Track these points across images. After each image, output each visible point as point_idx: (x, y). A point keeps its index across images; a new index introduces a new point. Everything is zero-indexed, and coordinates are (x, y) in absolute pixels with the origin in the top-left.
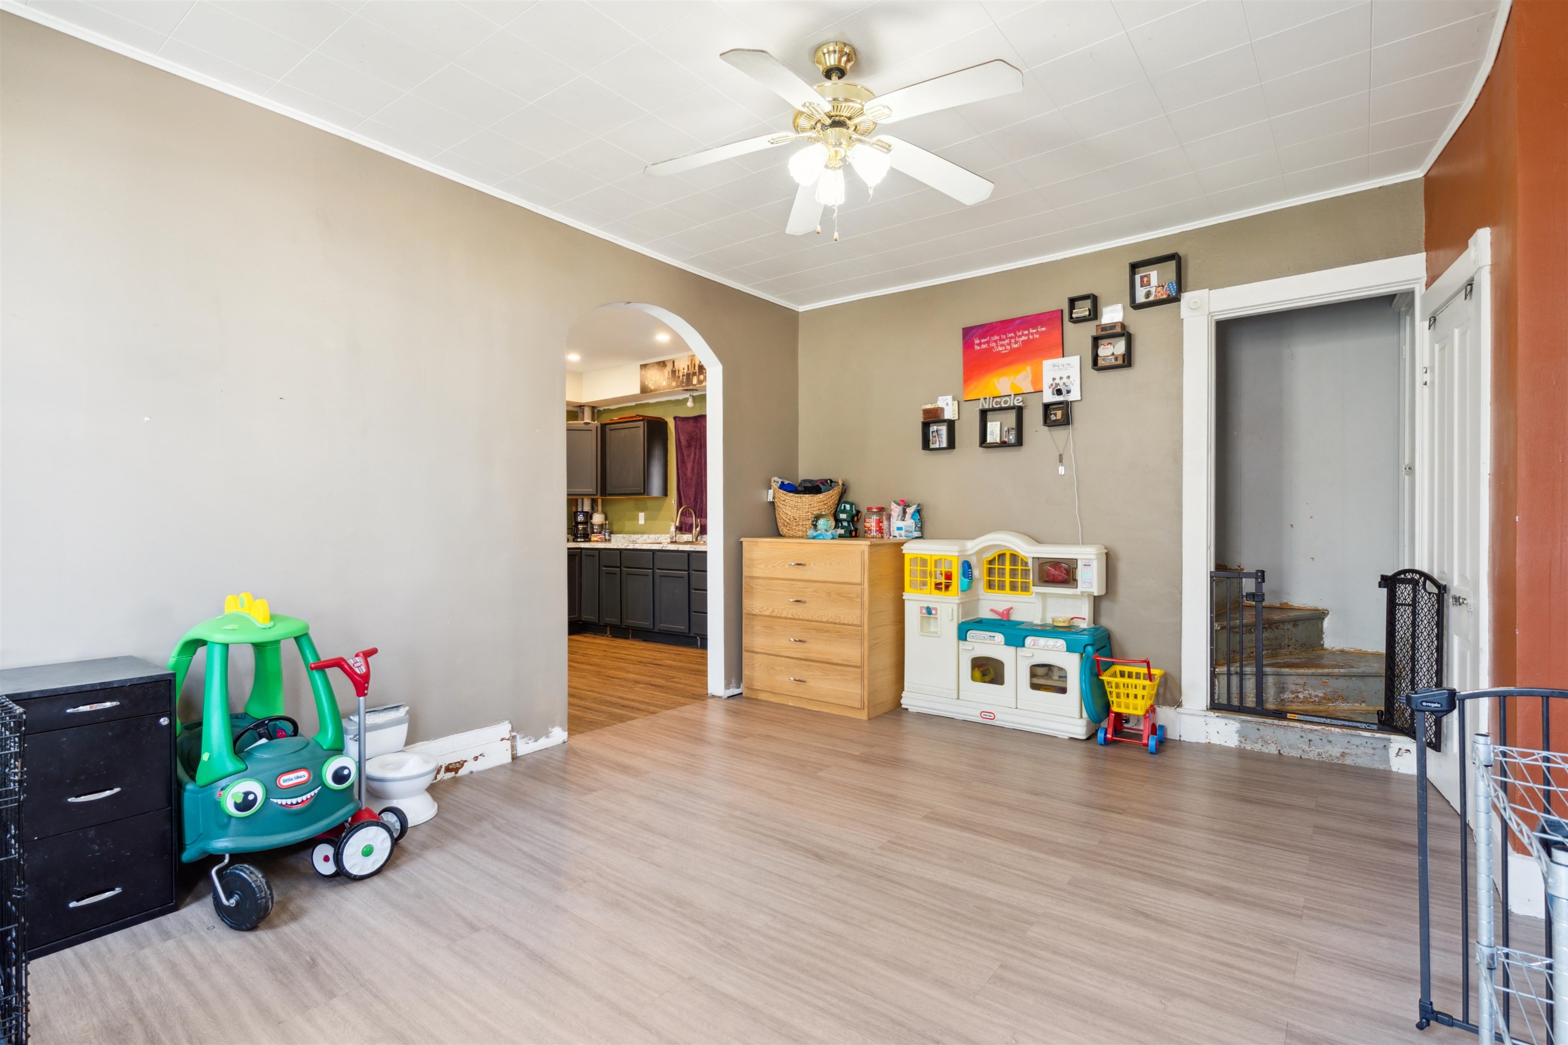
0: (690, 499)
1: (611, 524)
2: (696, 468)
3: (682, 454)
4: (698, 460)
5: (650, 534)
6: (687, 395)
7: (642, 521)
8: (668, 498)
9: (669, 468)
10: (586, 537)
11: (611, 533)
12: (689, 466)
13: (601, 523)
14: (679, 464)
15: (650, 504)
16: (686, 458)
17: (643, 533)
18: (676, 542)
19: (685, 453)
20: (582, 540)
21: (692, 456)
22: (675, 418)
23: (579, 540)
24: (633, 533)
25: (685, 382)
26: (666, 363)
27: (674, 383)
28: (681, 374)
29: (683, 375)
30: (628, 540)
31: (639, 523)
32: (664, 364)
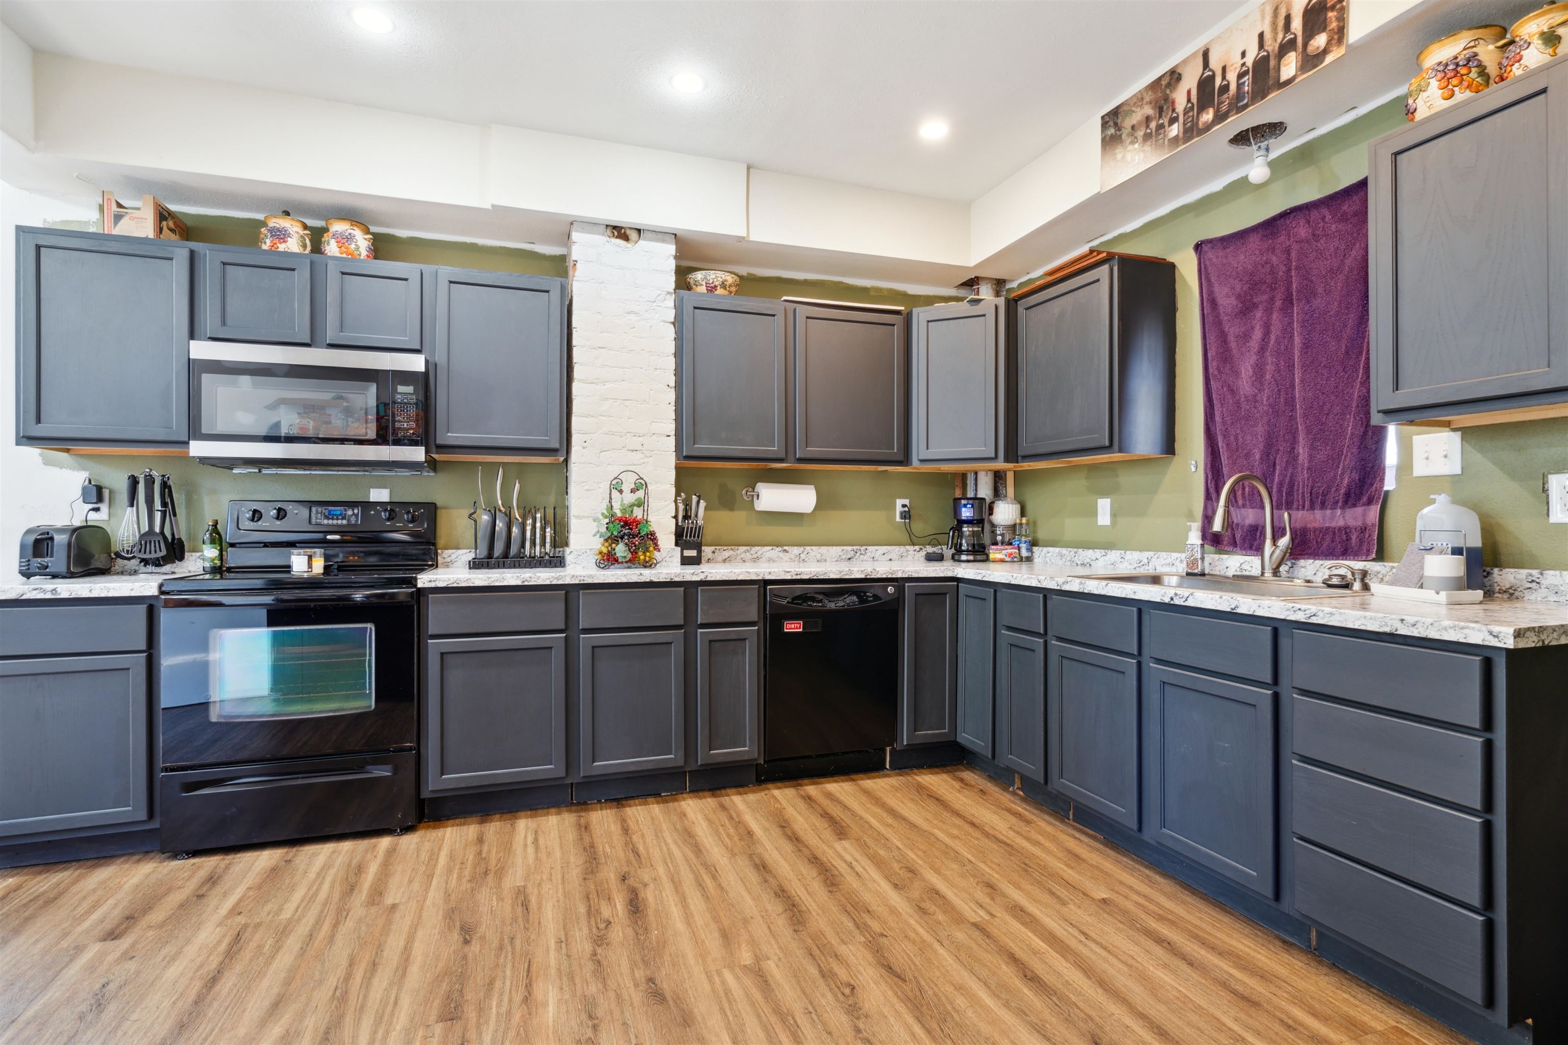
0: (1248, 456)
1: (1033, 524)
2: (1270, 368)
3: (1223, 337)
4: (1278, 342)
5: (1126, 550)
7: (1104, 518)
8: (1177, 459)
9: (1177, 380)
10: (979, 552)
11: (1034, 543)
12: (1246, 369)
13: (1010, 523)
14: (1213, 365)
15: (1126, 479)
16: (1233, 345)
17: (1108, 546)
18: (1203, 574)
19: (1233, 330)
20: (971, 558)
21: (1258, 334)
22: (1199, 248)
23: (964, 557)
24: (1080, 550)
25: (1248, 93)
26: (1179, 71)
27: (1208, 113)
28: (1232, 77)
29: (1241, 76)
30: (1072, 561)
31: (1099, 524)
32: (1174, 76)
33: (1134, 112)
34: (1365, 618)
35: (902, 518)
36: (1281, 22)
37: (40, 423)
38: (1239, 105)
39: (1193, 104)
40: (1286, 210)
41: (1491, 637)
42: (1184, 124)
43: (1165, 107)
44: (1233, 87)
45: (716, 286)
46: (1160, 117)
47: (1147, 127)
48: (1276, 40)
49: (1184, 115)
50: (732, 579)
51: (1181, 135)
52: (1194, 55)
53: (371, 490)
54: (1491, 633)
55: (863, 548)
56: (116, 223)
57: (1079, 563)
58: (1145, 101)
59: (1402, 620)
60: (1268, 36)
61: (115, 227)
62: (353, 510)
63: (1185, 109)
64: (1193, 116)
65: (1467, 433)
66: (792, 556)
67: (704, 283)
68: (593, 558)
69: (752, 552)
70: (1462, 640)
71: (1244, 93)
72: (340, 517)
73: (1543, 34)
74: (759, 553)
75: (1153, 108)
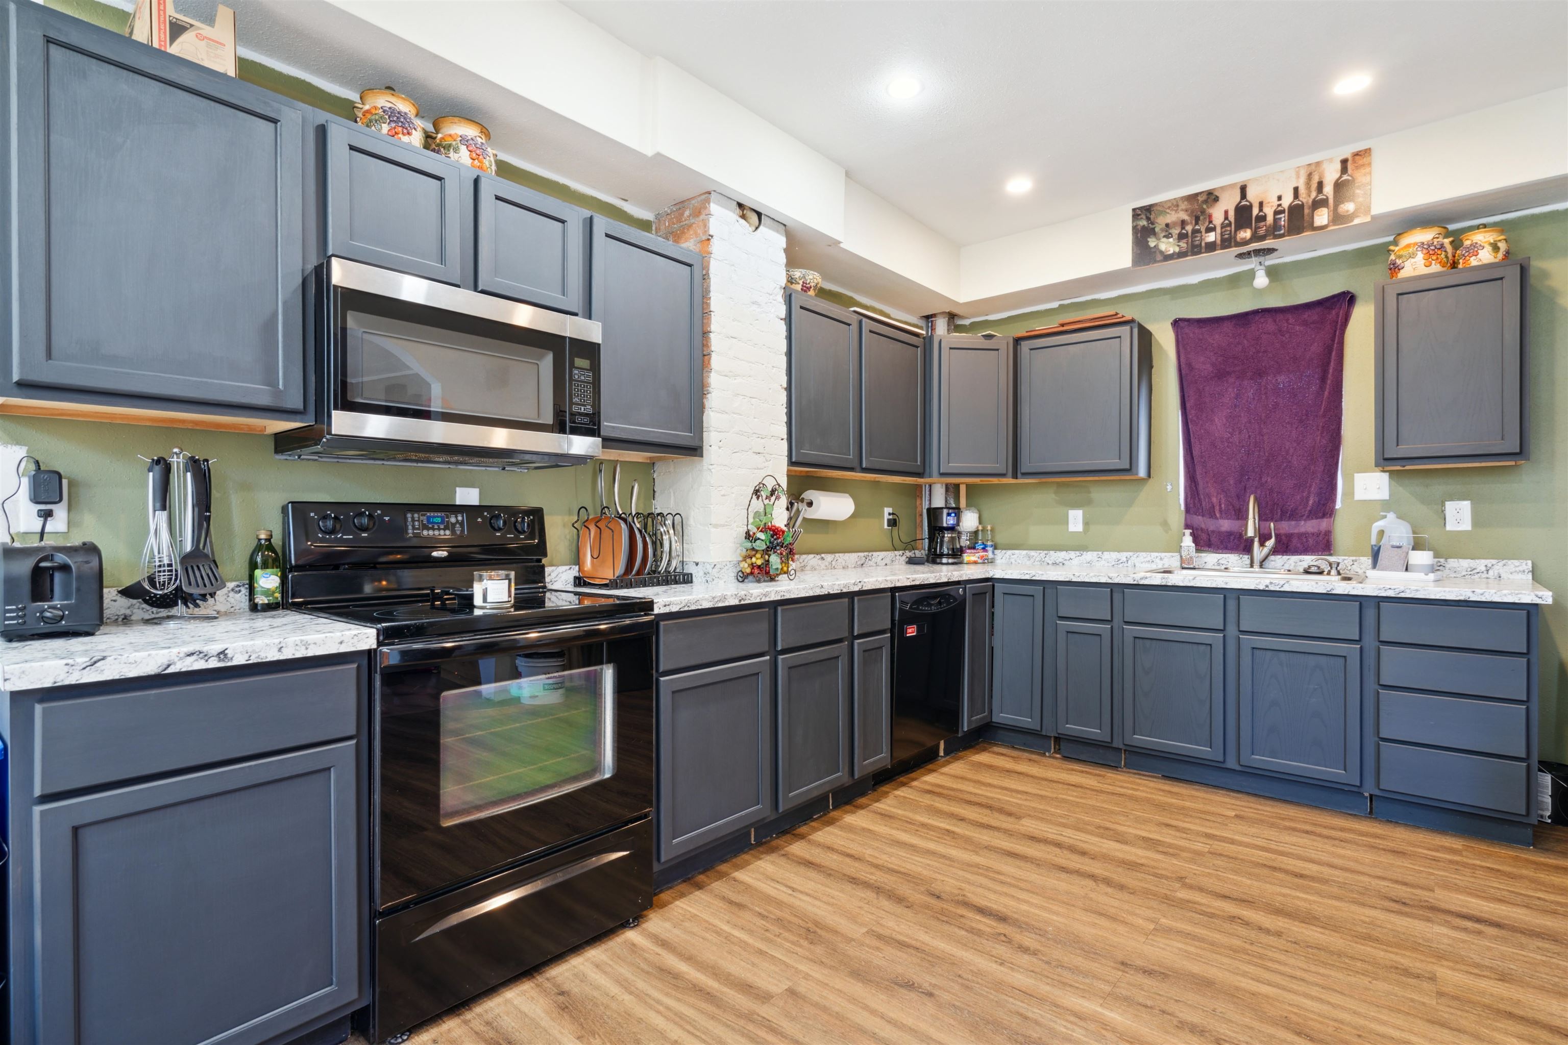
6: (1251, 264)
7: (1076, 526)
8: (1152, 481)
9: (1153, 420)
10: (955, 556)
11: (995, 547)
12: (1220, 419)
13: (973, 529)
14: (1191, 413)
15: (1099, 492)
17: (1082, 548)
18: (1196, 570)
20: (951, 561)
22: (1176, 323)
23: (944, 560)
24: (1052, 552)
25: (1284, 226)
26: (1216, 193)
27: (1245, 232)
28: (1269, 211)
29: (1276, 213)
30: (1041, 561)
31: (1070, 530)
32: (1212, 197)
33: (1168, 213)
34: (1444, 591)
35: (888, 526)
36: (1314, 185)
37: (50, 359)
38: (1276, 233)
39: (1230, 222)
40: (1258, 309)
41: (1537, 599)
42: (1222, 235)
43: (1201, 218)
44: (1270, 219)
45: (811, 287)
46: (1197, 223)
47: (1183, 228)
48: (1309, 196)
49: (1222, 228)
50: (878, 587)
51: (1219, 242)
52: (1232, 186)
53: (458, 489)
54: (1537, 596)
55: (870, 554)
56: (173, 38)
57: (1050, 563)
58: (1180, 208)
59: (1474, 592)
60: (1302, 191)
61: (171, 44)
62: (456, 517)
63: (1222, 224)
64: (1231, 231)
65: (1391, 473)
66: (827, 564)
67: (801, 282)
68: (731, 574)
69: (801, 561)
70: (1517, 601)
71: (1281, 226)
72: (442, 527)
73: (1491, 244)
74: (806, 561)
75: (1189, 215)
